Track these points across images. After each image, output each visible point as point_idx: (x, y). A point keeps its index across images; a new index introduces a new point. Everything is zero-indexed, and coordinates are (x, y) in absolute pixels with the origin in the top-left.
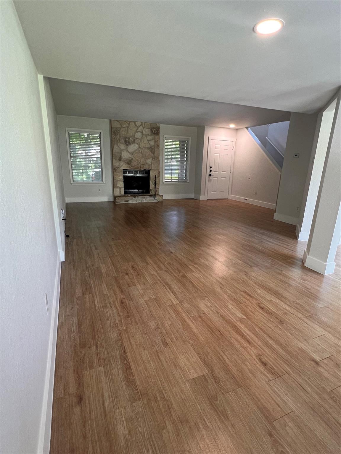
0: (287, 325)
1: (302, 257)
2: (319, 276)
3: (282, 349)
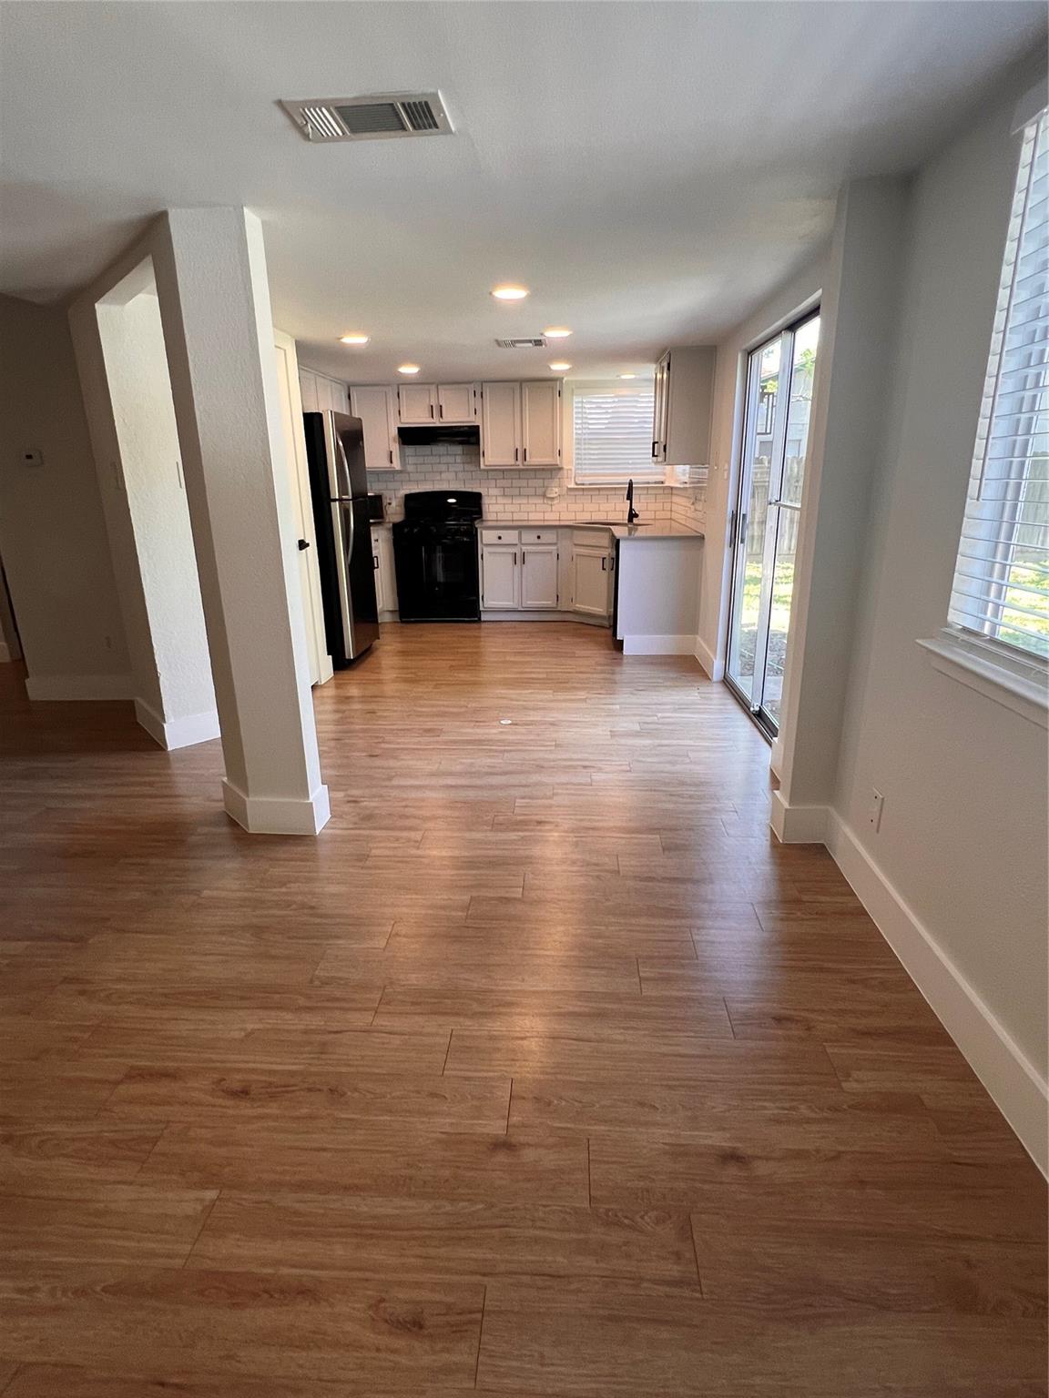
0: (356, 1090)
1: (222, 804)
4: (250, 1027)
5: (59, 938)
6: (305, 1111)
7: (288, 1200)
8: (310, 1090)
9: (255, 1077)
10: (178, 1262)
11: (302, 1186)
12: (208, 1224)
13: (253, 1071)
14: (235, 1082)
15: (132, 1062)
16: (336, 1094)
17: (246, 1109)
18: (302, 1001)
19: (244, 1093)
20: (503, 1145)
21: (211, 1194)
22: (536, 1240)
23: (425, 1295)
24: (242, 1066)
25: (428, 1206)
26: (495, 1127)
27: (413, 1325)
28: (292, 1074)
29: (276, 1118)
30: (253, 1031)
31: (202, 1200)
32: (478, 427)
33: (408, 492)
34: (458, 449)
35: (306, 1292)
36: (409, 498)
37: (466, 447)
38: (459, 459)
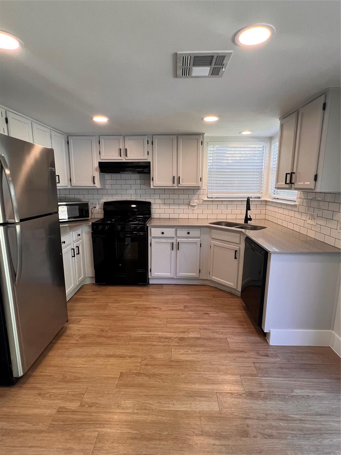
32: (150, 163)
33: (106, 201)
34: (137, 176)
36: (106, 204)
37: (142, 175)
38: (138, 182)
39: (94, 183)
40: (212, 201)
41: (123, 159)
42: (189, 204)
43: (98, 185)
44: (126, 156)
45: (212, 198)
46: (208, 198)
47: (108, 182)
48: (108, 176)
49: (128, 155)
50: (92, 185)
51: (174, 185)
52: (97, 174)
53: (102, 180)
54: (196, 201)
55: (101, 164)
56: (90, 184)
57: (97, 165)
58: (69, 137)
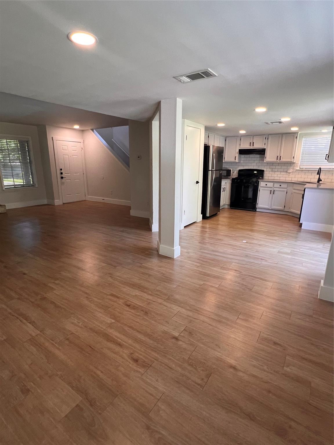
0: (151, 314)
1: (157, 246)
2: (171, 260)
3: (150, 338)
4: (137, 294)
5: (112, 265)
6: (138, 314)
7: (126, 328)
8: (142, 310)
9: (133, 304)
10: (102, 329)
11: (131, 327)
12: (110, 326)
13: (132, 302)
14: (129, 303)
15: (112, 292)
16: (146, 313)
17: (127, 309)
18: (150, 293)
19: (129, 306)
20: (176, 339)
21: (113, 321)
22: (170, 359)
23: (141, 357)
24: (131, 300)
25: (152, 342)
26: (176, 334)
27: (136, 361)
28: (140, 306)
29: (132, 313)
30: (137, 295)
31: (112, 321)
32: (265, 149)
33: (240, 169)
34: (258, 156)
35: (120, 345)
36: (240, 171)
37: (261, 155)
38: (258, 159)
39: (235, 160)
40: (301, 170)
41: (252, 148)
42: (287, 172)
43: (237, 161)
44: (253, 146)
45: (303, 168)
46: (300, 168)
47: (242, 159)
48: (243, 156)
49: (254, 145)
50: (234, 160)
51: (278, 161)
52: (237, 155)
53: (239, 158)
54: (292, 170)
55: (240, 150)
56: (233, 160)
57: (238, 151)
58: (227, 138)
